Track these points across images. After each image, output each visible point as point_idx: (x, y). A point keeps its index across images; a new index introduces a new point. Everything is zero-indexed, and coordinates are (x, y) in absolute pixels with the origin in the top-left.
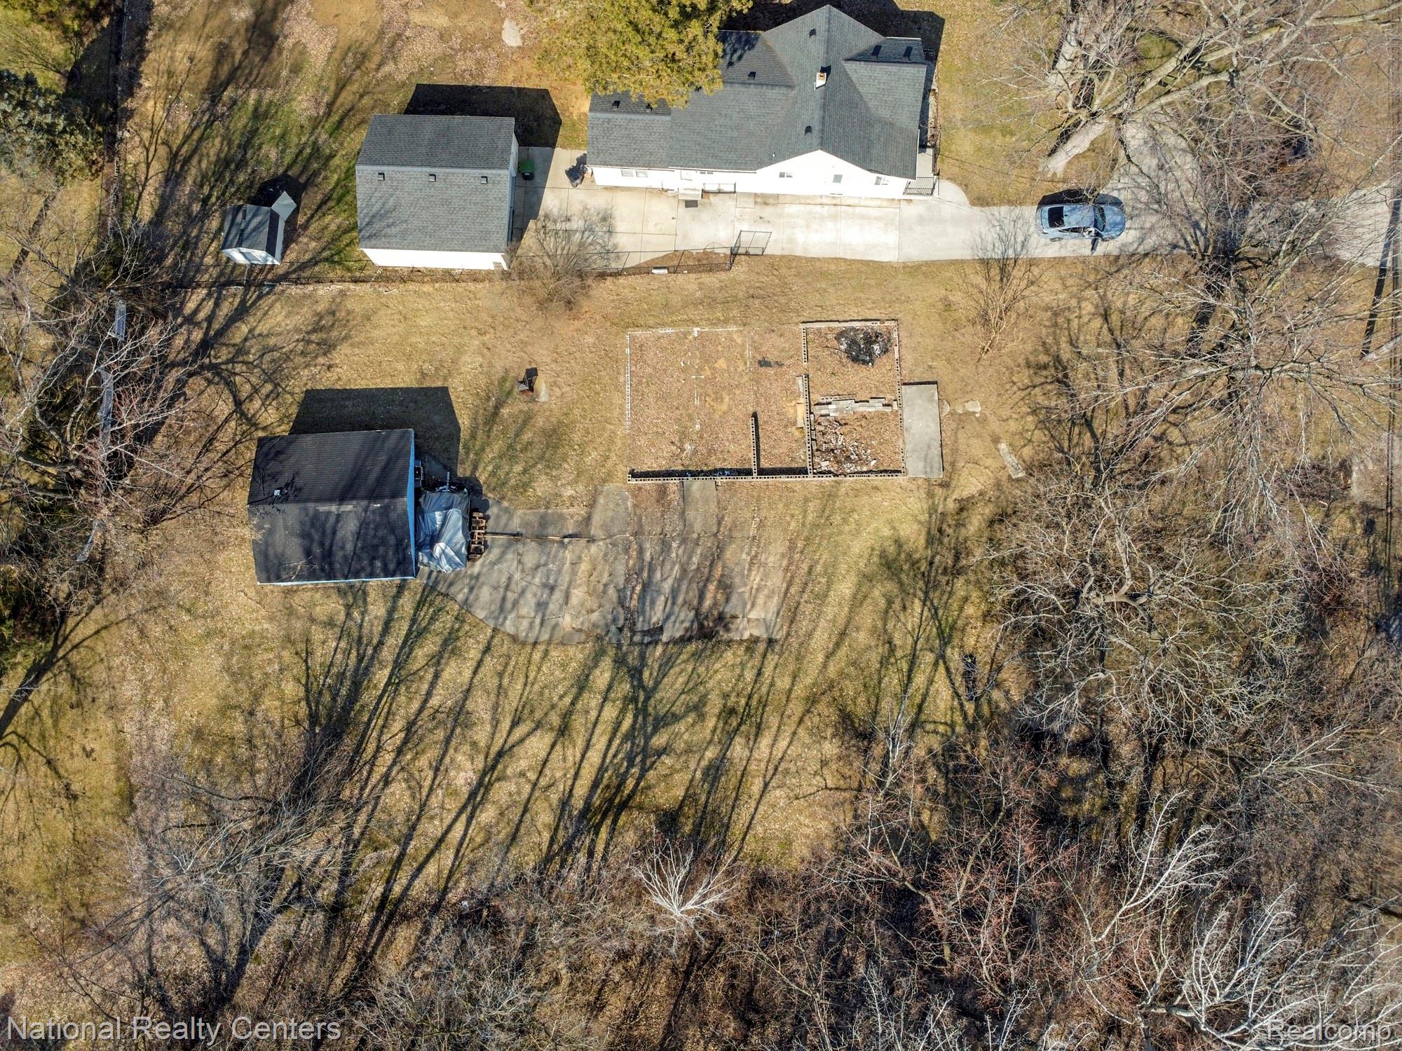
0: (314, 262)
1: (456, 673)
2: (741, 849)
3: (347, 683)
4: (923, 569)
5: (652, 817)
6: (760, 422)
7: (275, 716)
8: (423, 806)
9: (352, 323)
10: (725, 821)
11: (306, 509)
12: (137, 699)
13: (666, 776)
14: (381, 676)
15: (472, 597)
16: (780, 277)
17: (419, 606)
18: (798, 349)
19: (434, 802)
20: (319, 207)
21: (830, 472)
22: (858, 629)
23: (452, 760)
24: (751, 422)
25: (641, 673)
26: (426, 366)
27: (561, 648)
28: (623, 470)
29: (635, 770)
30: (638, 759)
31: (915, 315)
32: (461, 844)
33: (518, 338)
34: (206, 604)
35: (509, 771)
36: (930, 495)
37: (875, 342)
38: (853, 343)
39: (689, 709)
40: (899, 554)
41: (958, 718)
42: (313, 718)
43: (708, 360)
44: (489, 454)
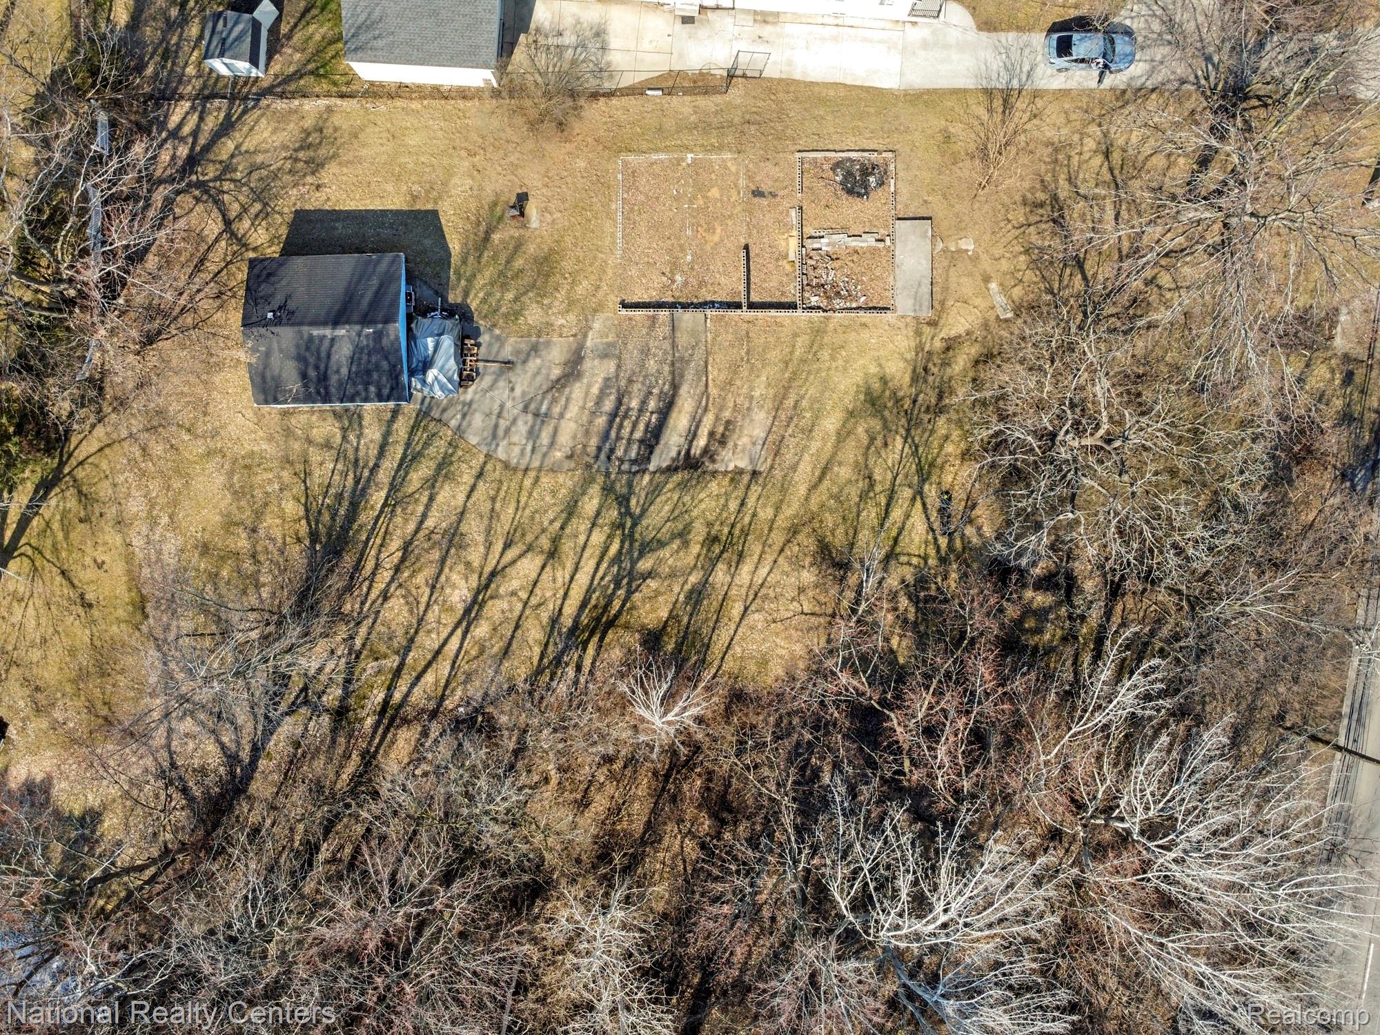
0: (298, 75)
1: (450, 496)
2: (720, 667)
3: (346, 503)
4: (906, 407)
5: (637, 636)
6: (752, 255)
7: (277, 534)
8: (420, 621)
9: (340, 141)
10: (706, 641)
11: (300, 332)
12: (144, 515)
13: (650, 598)
14: (378, 497)
15: (465, 424)
16: (778, 102)
17: (411, 433)
18: (793, 180)
19: (431, 617)
20: (303, 15)
21: (819, 308)
22: (840, 464)
23: (448, 579)
24: (743, 254)
25: (628, 501)
26: (416, 188)
27: (551, 475)
28: (612, 301)
29: (621, 592)
30: (625, 581)
31: (914, 147)
32: (457, 656)
33: (508, 160)
34: (205, 423)
35: (502, 591)
36: (918, 333)
37: (872, 174)
38: (849, 174)
39: (674, 536)
40: (883, 391)
41: (932, 551)
42: (314, 536)
43: (701, 188)
44: (480, 281)
